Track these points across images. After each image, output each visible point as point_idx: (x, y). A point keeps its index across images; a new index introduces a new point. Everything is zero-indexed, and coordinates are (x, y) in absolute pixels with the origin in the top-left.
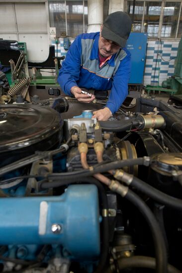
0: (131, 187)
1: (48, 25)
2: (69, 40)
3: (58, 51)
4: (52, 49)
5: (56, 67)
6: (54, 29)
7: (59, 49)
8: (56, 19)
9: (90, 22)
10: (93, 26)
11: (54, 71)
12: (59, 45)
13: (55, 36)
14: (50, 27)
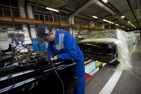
0: (26, 62)
1: (8, 38)
2: (17, 42)
3: (13, 46)
4: (10, 45)
5: (13, 50)
6: (11, 39)
7: (13, 45)
8: (11, 36)
9: (25, 36)
10: (26, 38)
11: (12, 52)
12: (13, 44)
13: (11, 41)
14: (9, 38)
